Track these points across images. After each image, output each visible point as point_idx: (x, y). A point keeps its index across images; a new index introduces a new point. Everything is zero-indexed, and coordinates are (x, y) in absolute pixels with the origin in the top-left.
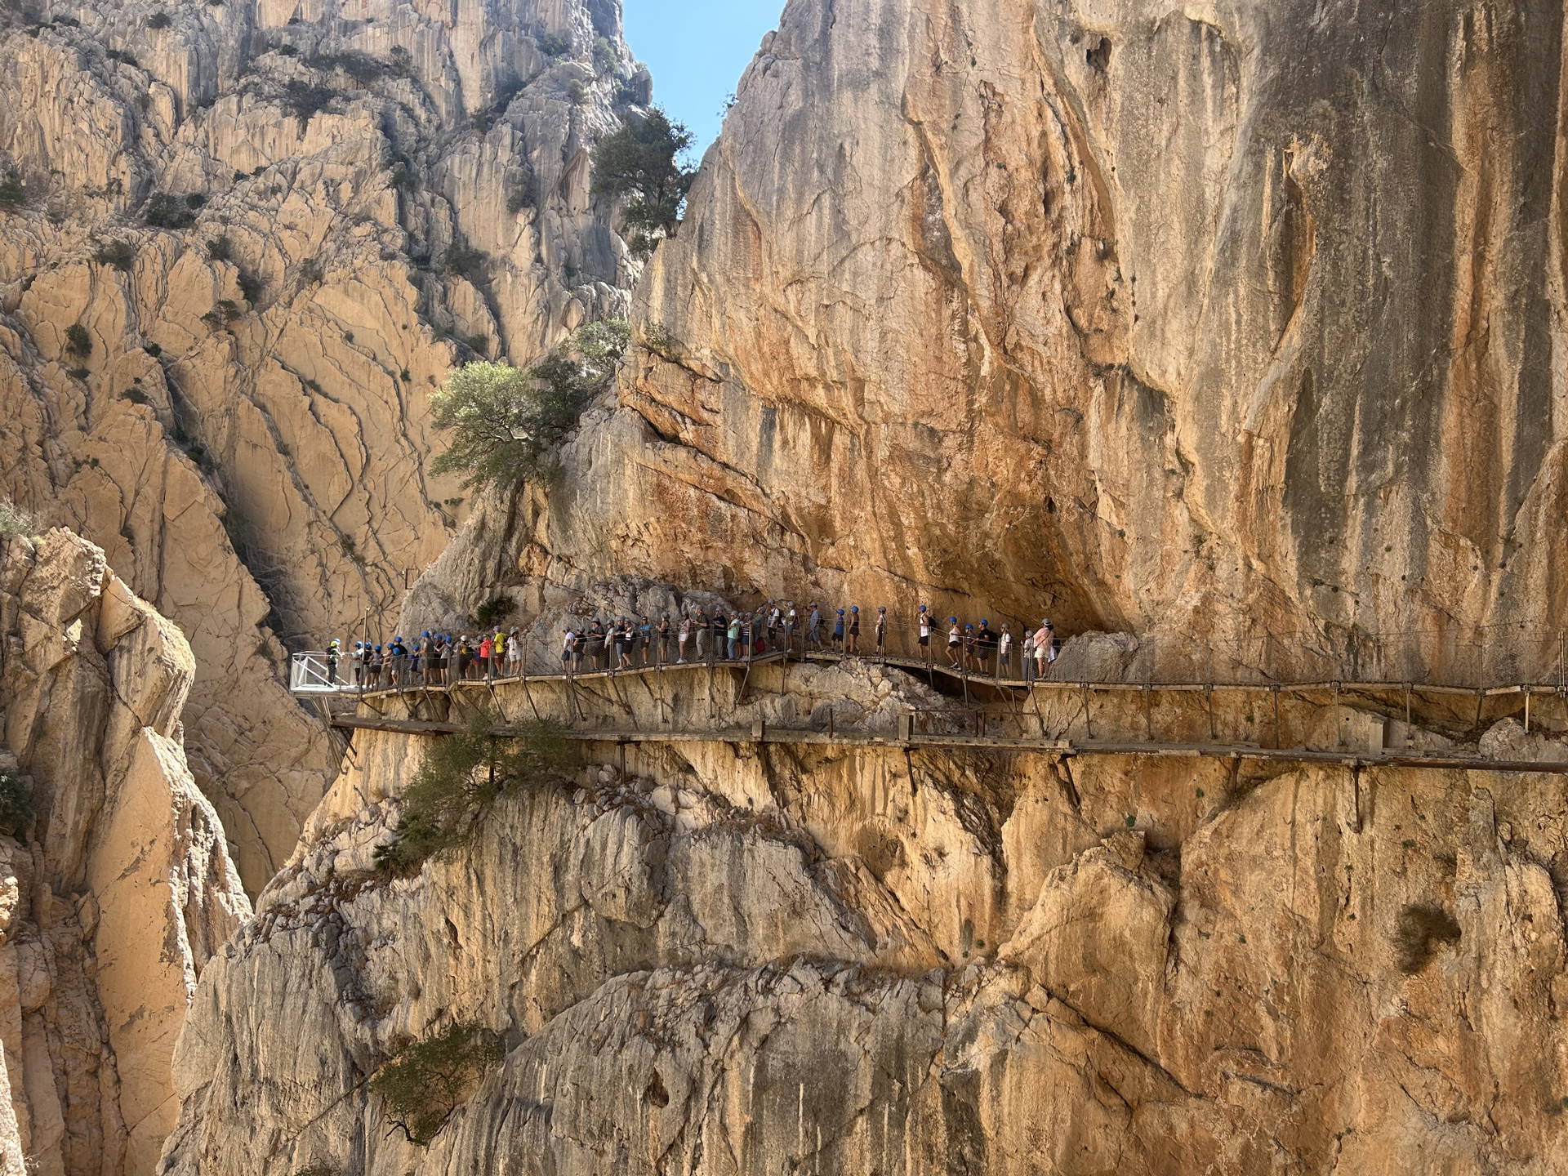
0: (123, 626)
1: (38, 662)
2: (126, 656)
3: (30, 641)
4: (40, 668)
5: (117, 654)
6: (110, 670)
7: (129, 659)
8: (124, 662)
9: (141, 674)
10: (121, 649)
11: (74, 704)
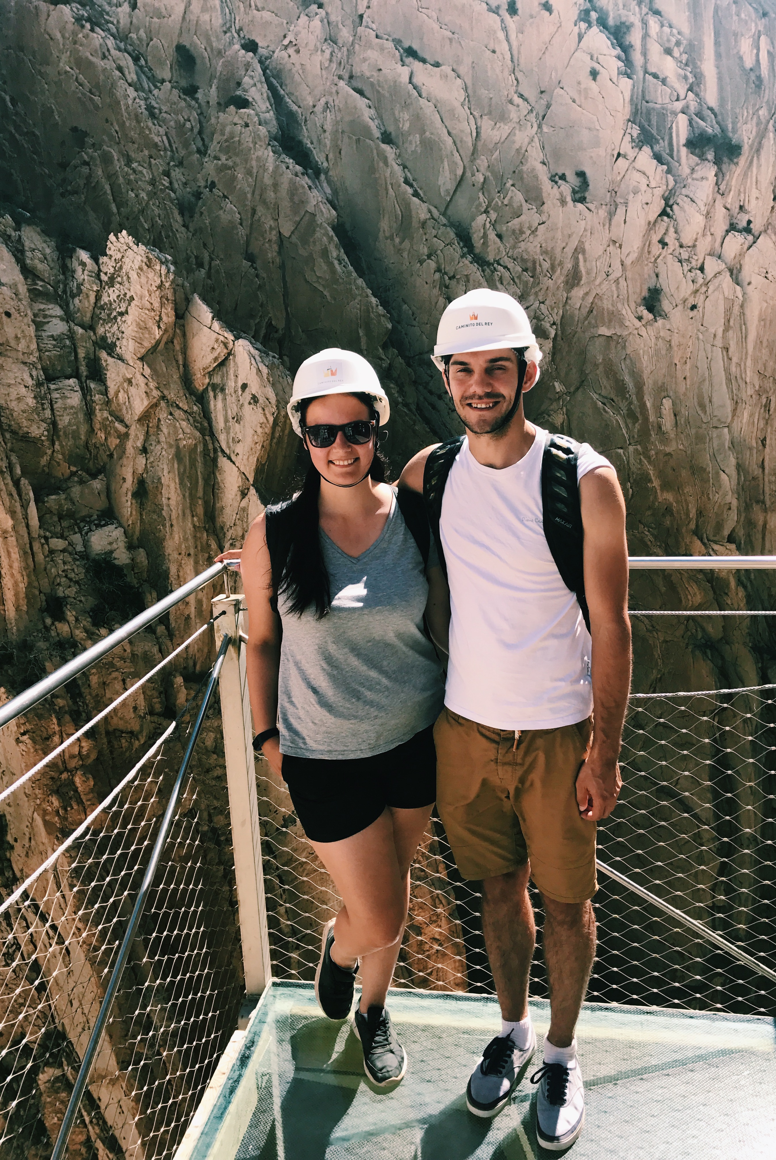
0: (211, 357)
1: (124, 411)
2: (220, 396)
3: (112, 385)
4: (127, 418)
5: (211, 394)
6: (206, 414)
7: (225, 399)
8: (220, 404)
9: (238, 419)
10: (214, 387)
11: (171, 461)
